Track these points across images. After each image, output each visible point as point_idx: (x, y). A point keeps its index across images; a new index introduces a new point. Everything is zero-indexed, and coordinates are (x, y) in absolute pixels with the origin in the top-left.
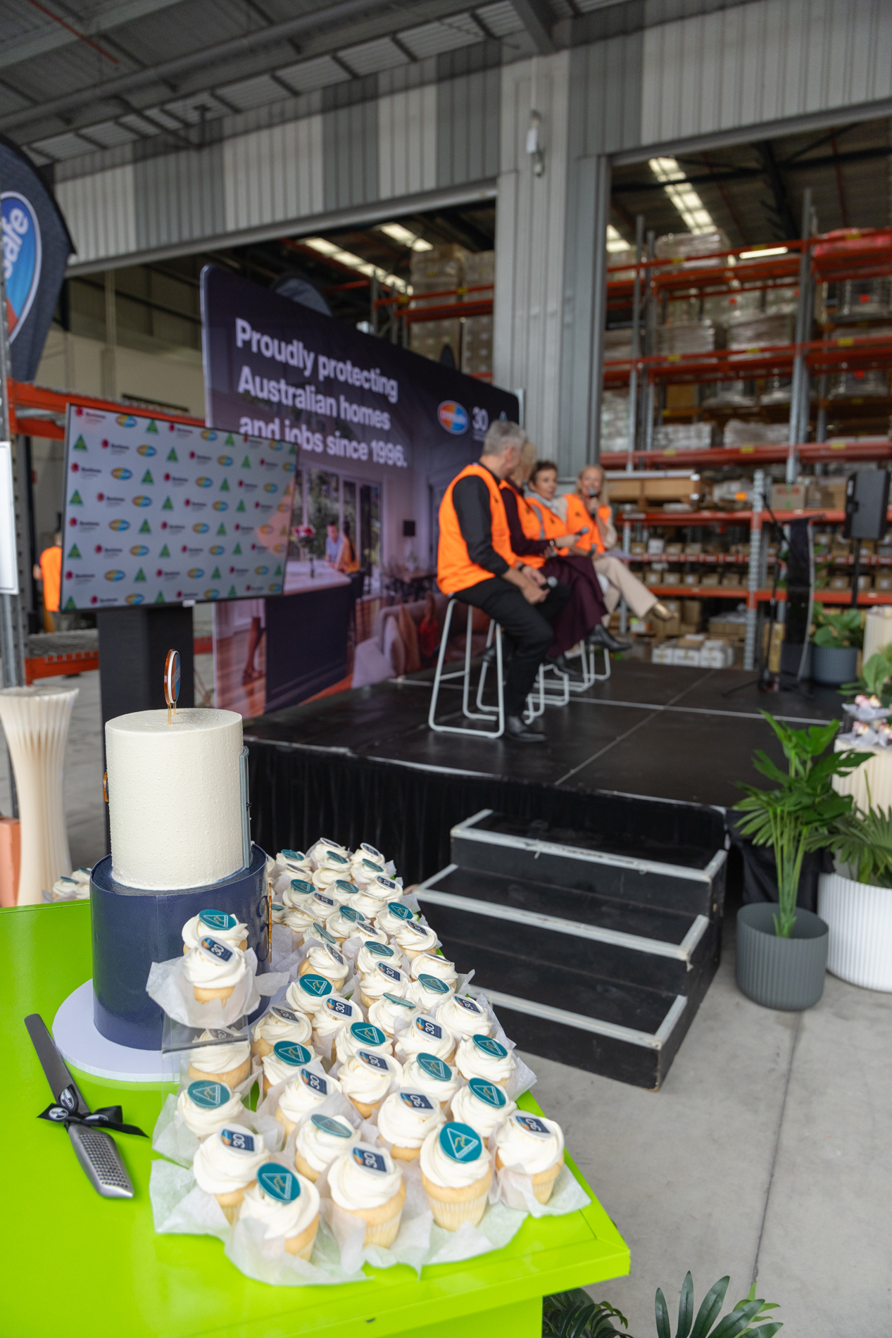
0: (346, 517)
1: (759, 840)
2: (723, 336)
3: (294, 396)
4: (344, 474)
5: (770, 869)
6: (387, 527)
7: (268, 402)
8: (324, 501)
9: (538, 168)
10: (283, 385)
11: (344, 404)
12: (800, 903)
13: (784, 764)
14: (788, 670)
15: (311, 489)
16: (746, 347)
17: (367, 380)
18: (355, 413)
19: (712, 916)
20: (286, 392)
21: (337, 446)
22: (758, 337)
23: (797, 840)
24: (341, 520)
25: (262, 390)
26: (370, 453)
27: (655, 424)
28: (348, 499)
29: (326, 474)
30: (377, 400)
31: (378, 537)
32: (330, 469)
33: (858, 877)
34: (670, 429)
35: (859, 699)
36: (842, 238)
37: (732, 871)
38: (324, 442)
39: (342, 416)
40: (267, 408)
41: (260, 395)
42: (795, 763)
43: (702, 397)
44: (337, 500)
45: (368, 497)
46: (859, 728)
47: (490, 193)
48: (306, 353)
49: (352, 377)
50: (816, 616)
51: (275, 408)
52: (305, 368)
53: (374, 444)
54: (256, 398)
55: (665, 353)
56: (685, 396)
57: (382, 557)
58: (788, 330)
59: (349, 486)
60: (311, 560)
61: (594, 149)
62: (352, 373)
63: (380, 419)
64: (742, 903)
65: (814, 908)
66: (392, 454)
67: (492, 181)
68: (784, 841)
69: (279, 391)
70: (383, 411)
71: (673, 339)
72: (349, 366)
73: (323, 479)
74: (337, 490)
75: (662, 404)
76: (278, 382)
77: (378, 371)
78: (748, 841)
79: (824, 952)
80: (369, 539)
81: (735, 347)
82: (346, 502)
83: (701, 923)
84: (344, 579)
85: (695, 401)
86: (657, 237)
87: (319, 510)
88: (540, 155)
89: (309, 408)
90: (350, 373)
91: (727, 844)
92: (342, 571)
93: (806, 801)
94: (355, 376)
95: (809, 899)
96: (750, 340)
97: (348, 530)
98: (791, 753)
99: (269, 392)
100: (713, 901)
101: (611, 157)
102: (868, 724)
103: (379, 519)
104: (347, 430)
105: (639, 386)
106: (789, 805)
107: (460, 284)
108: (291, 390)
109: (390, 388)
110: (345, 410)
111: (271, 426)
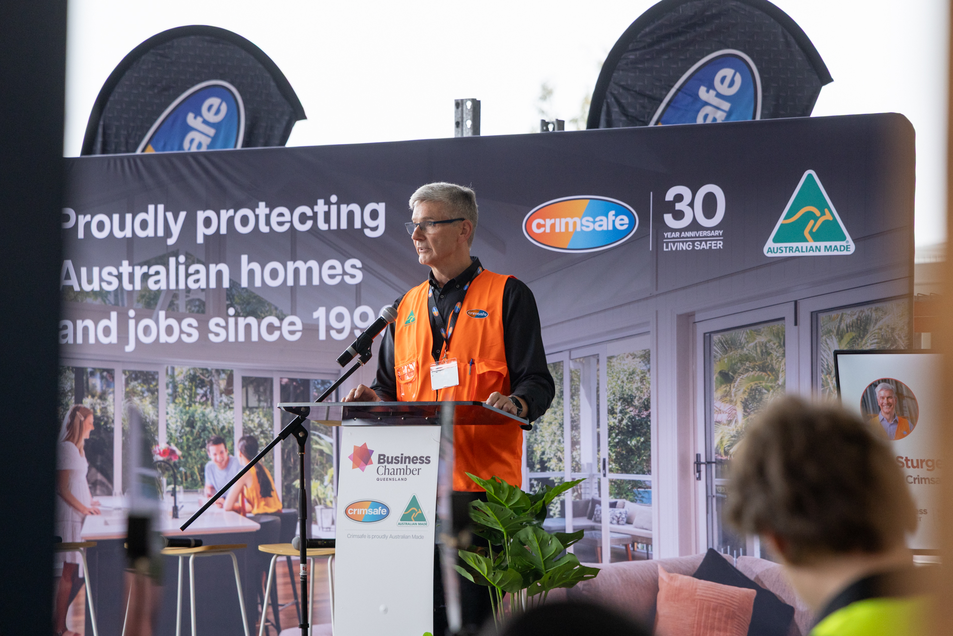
0: (247, 430)
3: (145, 277)
4: (241, 368)
7: (102, 294)
8: (198, 409)
10: (125, 268)
15: (174, 396)
17: (303, 218)
18: (274, 274)
20: (132, 276)
24: (238, 434)
25: (90, 281)
26: (310, 329)
28: (253, 402)
29: (205, 370)
32: (212, 364)
38: (203, 329)
39: (244, 283)
40: (98, 302)
41: (87, 288)
44: (228, 406)
48: (170, 215)
49: (268, 223)
51: (111, 298)
52: (168, 232)
53: (320, 313)
54: (82, 291)
60: (174, 493)
62: (268, 217)
63: (338, 272)
69: (119, 277)
70: (343, 257)
72: (262, 209)
73: (198, 380)
74: (229, 391)
76: (118, 265)
77: (334, 199)
82: (247, 408)
87: (191, 423)
89: (173, 286)
94: (274, 219)
99: (101, 280)
108: (139, 271)
109: (369, 216)
110: (251, 273)
111: (104, 323)
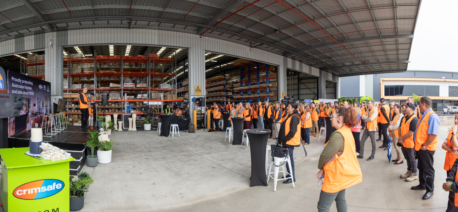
1: (89, 147)
2: (82, 70)
3: (19, 86)
4: (25, 97)
5: (90, 150)
6: (31, 105)
9: (51, 47)
10: (17, 85)
11: (25, 87)
12: (94, 154)
13: (91, 137)
14: (94, 126)
16: (86, 72)
17: (29, 83)
18: (27, 88)
19: (83, 157)
21: (25, 93)
22: (89, 70)
23: (93, 146)
26: (29, 94)
27: (72, 84)
30: (30, 86)
31: (30, 107)
33: (101, 150)
34: (75, 85)
35: (101, 128)
36: (100, 57)
37: (86, 151)
38: (23, 93)
40: (15, 89)
41: (15, 87)
42: (92, 136)
43: (80, 79)
45: (29, 100)
46: (101, 132)
47: (44, 50)
48: (20, 80)
50: (97, 117)
52: (20, 82)
53: (30, 92)
55: (73, 72)
56: (77, 79)
57: (30, 110)
58: (93, 70)
59: (26, 99)
61: (60, 45)
63: (30, 88)
64: (87, 155)
65: (97, 155)
66: (32, 93)
67: (44, 48)
68: (92, 147)
71: (74, 70)
74: (24, 100)
75: (73, 80)
77: (30, 81)
78: (87, 147)
79: (97, 160)
80: (29, 107)
81: (85, 72)
82: (26, 101)
83: (82, 158)
84: (25, 113)
85: (79, 80)
86: (71, 54)
88: (52, 45)
89: (21, 88)
90: (26, 82)
91: (85, 148)
92: (25, 112)
93: (94, 141)
95: (95, 154)
96: (87, 71)
97: (26, 106)
98: (92, 135)
100: (83, 155)
101: (63, 46)
102: (102, 131)
103: (30, 104)
104: (26, 90)
105: (69, 77)
106: (92, 141)
107: (36, 60)
109: (31, 83)
111: (16, 91)
